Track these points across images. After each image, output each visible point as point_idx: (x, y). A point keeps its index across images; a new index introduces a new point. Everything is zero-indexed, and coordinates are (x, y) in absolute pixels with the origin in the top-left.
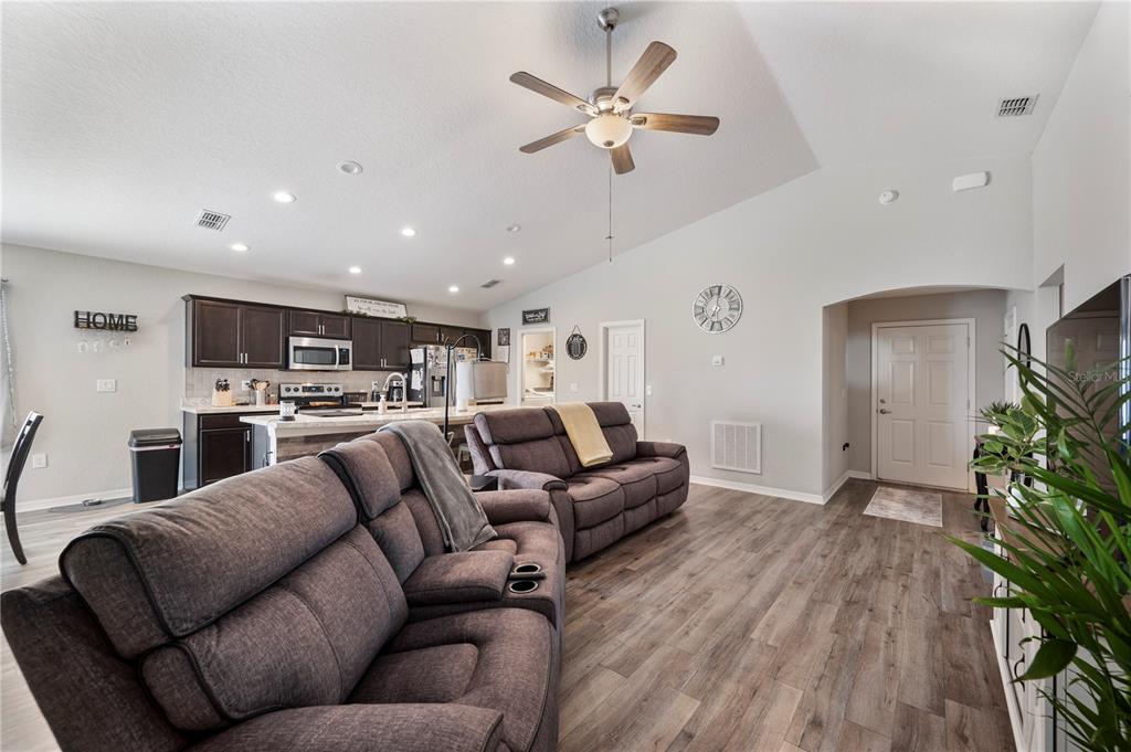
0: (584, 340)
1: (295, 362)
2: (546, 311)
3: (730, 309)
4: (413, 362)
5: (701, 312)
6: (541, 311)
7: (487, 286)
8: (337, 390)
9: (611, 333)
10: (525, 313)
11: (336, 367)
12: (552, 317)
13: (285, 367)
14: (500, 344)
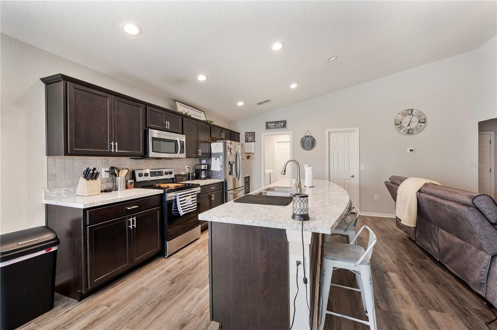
0: (314, 139)
1: (153, 151)
2: (285, 122)
3: (419, 122)
4: (212, 152)
5: (398, 124)
6: (281, 122)
7: (259, 104)
8: (171, 173)
9: (332, 135)
10: (267, 123)
11: (177, 155)
12: (288, 125)
13: (145, 155)
14: (247, 141)
